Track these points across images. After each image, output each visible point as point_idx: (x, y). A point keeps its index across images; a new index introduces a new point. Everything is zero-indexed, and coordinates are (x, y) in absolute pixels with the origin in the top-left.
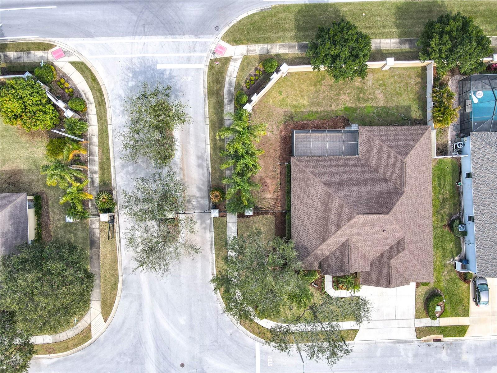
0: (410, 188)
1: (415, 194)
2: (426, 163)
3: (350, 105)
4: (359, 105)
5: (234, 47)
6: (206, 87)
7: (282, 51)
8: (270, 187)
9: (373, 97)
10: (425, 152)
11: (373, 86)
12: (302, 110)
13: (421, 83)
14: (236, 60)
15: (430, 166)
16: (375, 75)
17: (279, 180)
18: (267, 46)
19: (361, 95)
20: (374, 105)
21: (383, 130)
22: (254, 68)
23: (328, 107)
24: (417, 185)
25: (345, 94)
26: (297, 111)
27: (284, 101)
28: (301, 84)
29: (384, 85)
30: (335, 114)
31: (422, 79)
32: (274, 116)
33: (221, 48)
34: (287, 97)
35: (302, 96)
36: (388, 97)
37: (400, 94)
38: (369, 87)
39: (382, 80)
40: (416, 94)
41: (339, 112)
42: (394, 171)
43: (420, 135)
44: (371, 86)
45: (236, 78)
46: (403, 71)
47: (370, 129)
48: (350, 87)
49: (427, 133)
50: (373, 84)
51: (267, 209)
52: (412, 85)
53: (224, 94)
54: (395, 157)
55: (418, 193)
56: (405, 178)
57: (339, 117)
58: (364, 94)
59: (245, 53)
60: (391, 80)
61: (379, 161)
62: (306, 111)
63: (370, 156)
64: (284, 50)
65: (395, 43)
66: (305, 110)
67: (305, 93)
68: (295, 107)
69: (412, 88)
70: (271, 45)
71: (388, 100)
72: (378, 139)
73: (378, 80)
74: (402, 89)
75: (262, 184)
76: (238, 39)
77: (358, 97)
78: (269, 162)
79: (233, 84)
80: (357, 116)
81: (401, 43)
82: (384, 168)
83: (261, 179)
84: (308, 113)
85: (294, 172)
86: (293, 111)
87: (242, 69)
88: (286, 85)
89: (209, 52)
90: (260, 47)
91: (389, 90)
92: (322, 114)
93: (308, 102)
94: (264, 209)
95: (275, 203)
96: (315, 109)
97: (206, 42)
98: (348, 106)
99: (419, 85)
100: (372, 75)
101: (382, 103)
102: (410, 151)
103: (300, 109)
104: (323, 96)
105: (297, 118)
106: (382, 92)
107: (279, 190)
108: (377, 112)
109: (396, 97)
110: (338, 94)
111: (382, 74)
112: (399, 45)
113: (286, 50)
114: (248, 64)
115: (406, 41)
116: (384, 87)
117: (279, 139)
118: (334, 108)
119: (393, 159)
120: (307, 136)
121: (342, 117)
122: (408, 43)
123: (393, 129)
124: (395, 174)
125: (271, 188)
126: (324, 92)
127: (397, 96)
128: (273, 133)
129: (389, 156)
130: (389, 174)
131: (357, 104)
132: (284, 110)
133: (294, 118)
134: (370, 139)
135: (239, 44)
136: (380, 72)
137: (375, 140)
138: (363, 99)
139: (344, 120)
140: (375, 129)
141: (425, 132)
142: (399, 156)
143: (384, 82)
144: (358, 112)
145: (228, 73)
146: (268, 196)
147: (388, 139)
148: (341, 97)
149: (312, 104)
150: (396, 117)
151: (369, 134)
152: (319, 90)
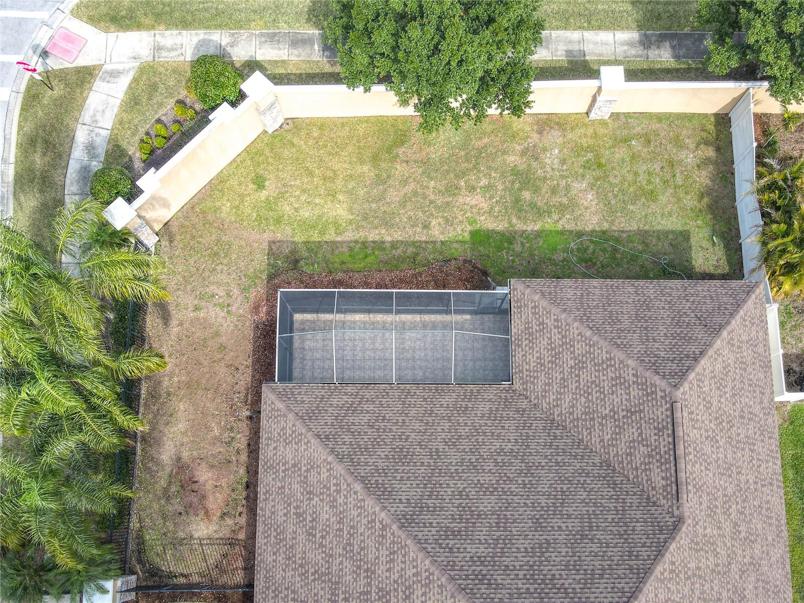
0: (704, 505)
1: (727, 528)
2: (757, 409)
3: (490, 224)
4: (520, 226)
5: (112, 36)
6: (12, 159)
7: (266, 53)
8: (211, 498)
9: (565, 201)
10: (749, 369)
11: (565, 167)
12: (330, 236)
13: (716, 163)
14: (114, 75)
15: (770, 420)
16: (570, 136)
17: (242, 471)
18: (220, 37)
19: (526, 195)
20: (568, 227)
21: (597, 292)
22: (172, 101)
23: (418, 230)
24: (730, 491)
25: (473, 188)
26: (313, 239)
27: (271, 209)
28: (330, 154)
29: (600, 165)
30: (441, 253)
31: (718, 149)
32: (234, 256)
33: (69, 38)
34: (281, 195)
35: (332, 195)
36: (613, 202)
37: (651, 196)
38: (548, 169)
39: (590, 149)
40: (702, 196)
41: (455, 245)
42: (640, 434)
43: (726, 309)
44: (554, 167)
45: (113, 129)
46: (655, 126)
47: (549, 287)
48: (489, 168)
49: (750, 304)
50: (565, 160)
51: (196, 579)
52: (689, 167)
53: (68, 182)
54: (643, 384)
55: (736, 525)
56: (682, 465)
57: (453, 262)
58: (536, 190)
59: (146, 54)
60: (621, 153)
61: (583, 400)
62: (342, 242)
63: (549, 384)
64: (276, 51)
65: (630, 44)
66: (339, 239)
67: (339, 183)
68: (306, 225)
69: (687, 177)
70: (233, 34)
71: (612, 212)
72: (575, 320)
73: (578, 150)
74: (658, 180)
75: (182, 486)
76: (123, 13)
77: (517, 201)
78: (211, 406)
79: (101, 151)
80: (513, 261)
81: (646, 42)
82: (601, 424)
83: (180, 466)
84: (351, 249)
85: (270, 439)
86: (299, 238)
87: (133, 101)
88: (278, 157)
89: (31, 52)
90: (195, 40)
91: (617, 181)
92: (399, 251)
93: (350, 210)
94: (182, 580)
95: (225, 556)
96: (373, 236)
97: (21, 22)
98: (484, 227)
99: (711, 167)
100: (556, 133)
101: (595, 220)
102: (696, 360)
103: (322, 233)
104: (402, 193)
105: (313, 265)
106: (592, 186)
107: (240, 509)
108: (578, 249)
109: (639, 204)
110: (452, 190)
111: (590, 131)
112: (639, 51)
113: (281, 52)
114: (153, 88)
115: (662, 38)
116: (598, 173)
117: (249, 333)
118: (438, 232)
119: (634, 392)
120: (344, 323)
121: (465, 261)
122: (667, 44)
123: (631, 290)
124: (642, 449)
125: (215, 502)
126: (404, 182)
127: (643, 200)
128: (228, 312)
129: (619, 382)
130: (623, 447)
131: (514, 221)
132: (267, 236)
133: (302, 263)
134: (550, 322)
135: (127, 28)
136: (585, 125)
137: (568, 324)
138: (533, 205)
139: (472, 271)
140: (569, 288)
141: (744, 301)
142: (657, 380)
143: (598, 156)
144: (518, 248)
145: (86, 116)
146: (202, 529)
147: (613, 319)
148: (461, 200)
149: (365, 218)
150: (642, 266)
151: (544, 303)
152: (389, 177)
